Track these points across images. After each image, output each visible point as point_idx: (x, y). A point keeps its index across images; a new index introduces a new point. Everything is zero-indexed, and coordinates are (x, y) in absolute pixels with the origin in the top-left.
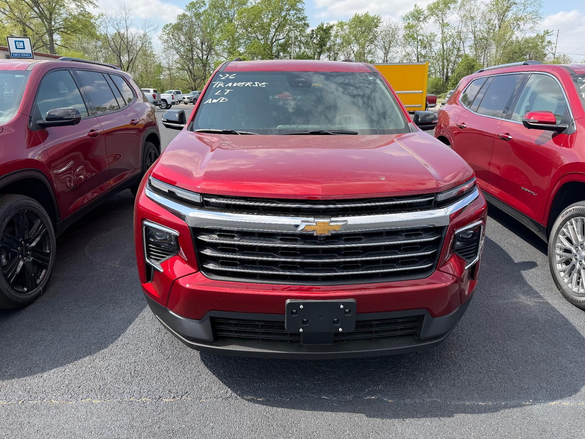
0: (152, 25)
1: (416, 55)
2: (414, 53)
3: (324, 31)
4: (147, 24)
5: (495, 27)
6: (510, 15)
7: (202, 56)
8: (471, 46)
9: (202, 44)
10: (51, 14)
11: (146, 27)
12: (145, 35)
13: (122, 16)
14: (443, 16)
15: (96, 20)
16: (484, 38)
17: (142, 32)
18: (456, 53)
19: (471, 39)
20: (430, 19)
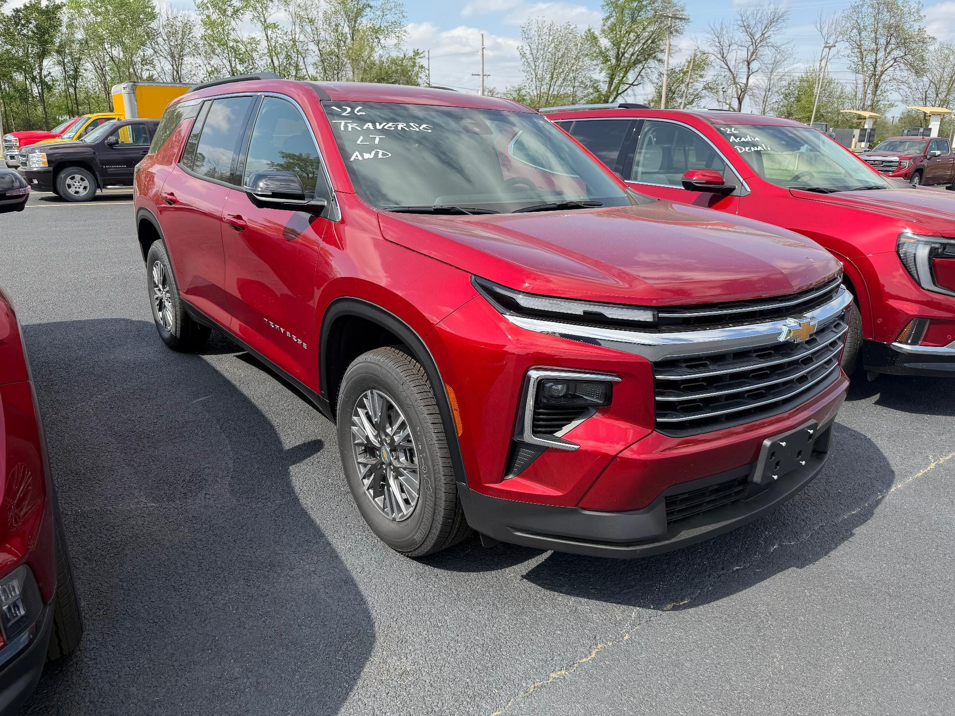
1: (229, 73)
2: (225, 69)
3: (42, 12)
5: (347, 39)
6: (364, 23)
8: (315, 64)
14: (264, 12)
16: (331, 53)
18: (294, 74)
19: (314, 52)
20: (245, 16)
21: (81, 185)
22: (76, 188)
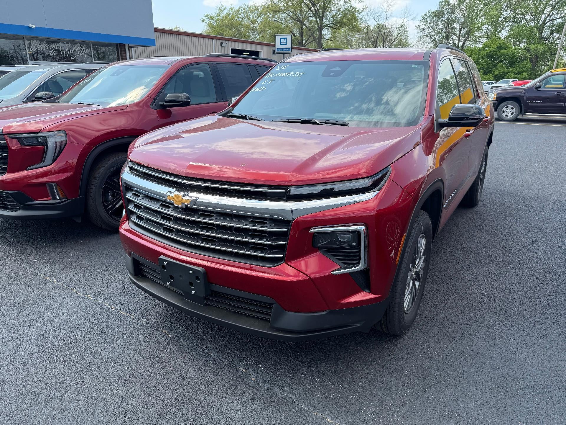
0: (411, 15)
4: (406, 14)
7: (459, 43)
9: (461, 30)
10: (323, 13)
11: (405, 17)
12: (402, 25)
13: (384, 9)
15: (360, 13)
17: (400, 22)
21: (510, 112)
22: (507, 113)
